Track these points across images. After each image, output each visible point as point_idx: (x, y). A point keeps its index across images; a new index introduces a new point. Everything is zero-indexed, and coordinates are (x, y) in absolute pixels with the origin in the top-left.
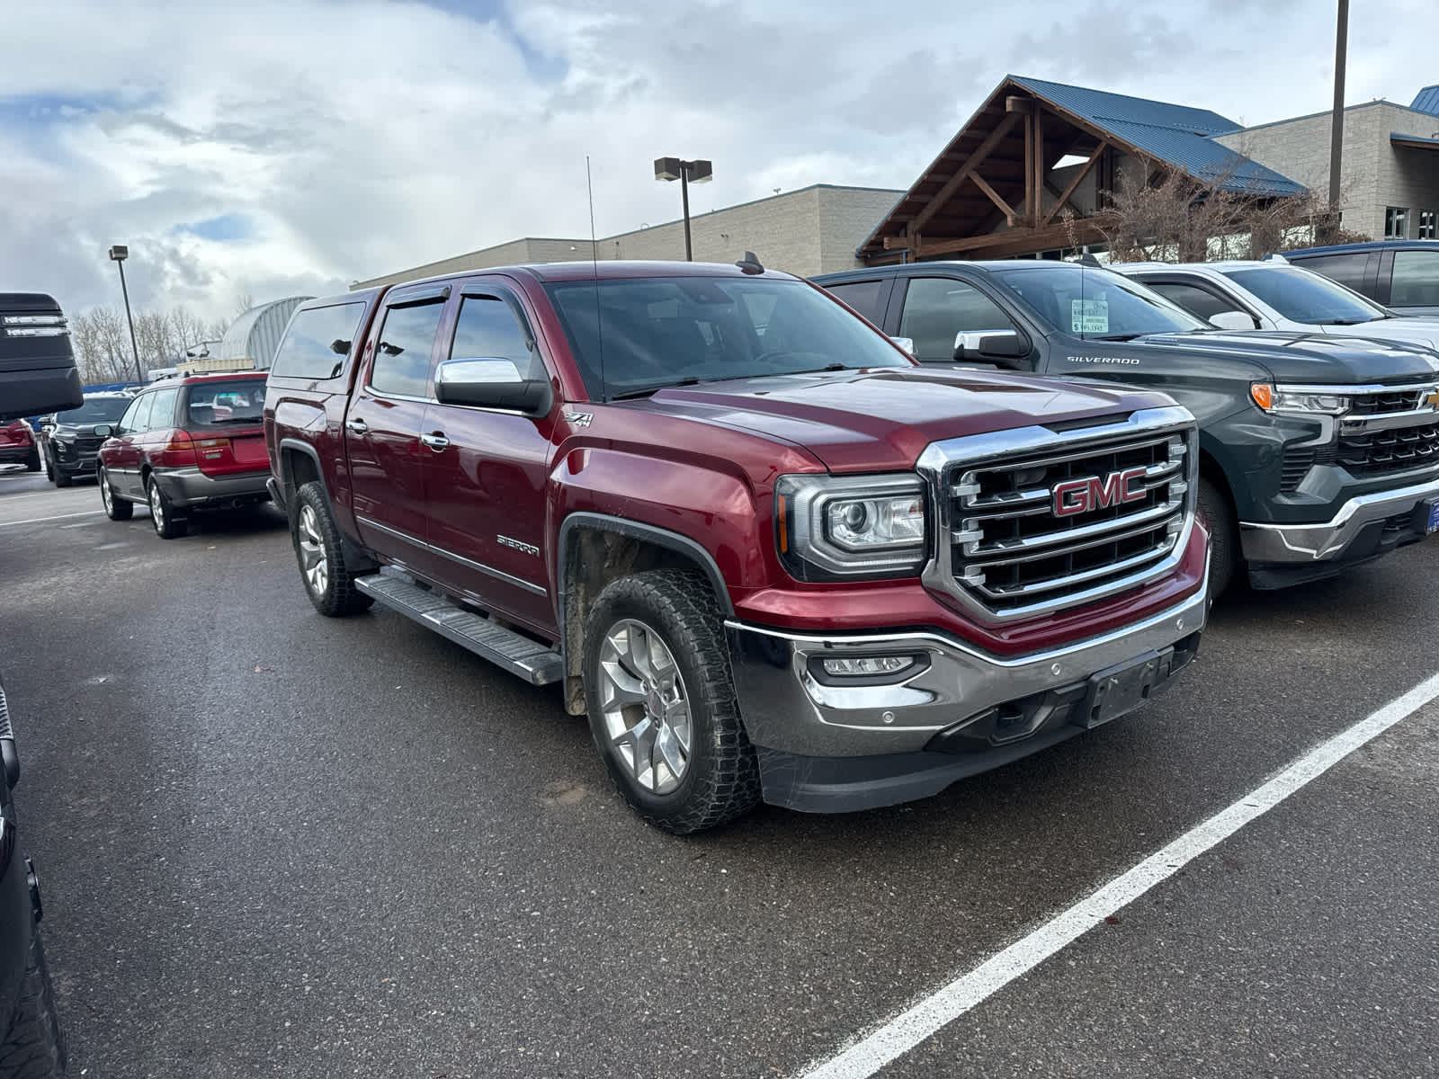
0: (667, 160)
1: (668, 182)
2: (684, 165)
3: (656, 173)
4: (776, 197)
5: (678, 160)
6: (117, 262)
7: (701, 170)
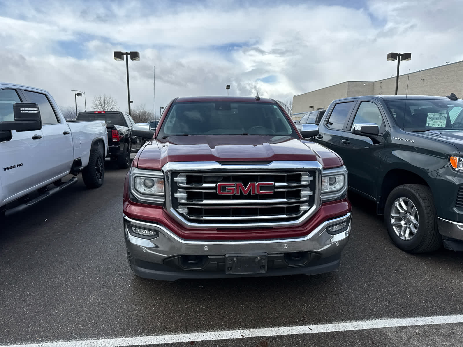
0: (392, 53)
1: (392, 61)
2: (400, 55)
3: (388, 58)
4: (447, 65)
5: (397, 53)
6: (227, 90)
7: (407, 56)
